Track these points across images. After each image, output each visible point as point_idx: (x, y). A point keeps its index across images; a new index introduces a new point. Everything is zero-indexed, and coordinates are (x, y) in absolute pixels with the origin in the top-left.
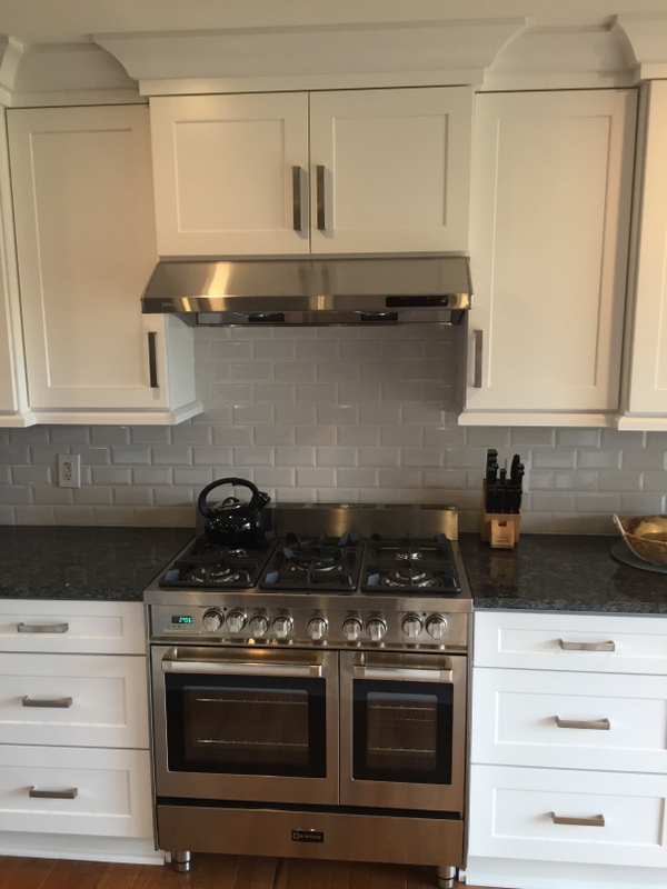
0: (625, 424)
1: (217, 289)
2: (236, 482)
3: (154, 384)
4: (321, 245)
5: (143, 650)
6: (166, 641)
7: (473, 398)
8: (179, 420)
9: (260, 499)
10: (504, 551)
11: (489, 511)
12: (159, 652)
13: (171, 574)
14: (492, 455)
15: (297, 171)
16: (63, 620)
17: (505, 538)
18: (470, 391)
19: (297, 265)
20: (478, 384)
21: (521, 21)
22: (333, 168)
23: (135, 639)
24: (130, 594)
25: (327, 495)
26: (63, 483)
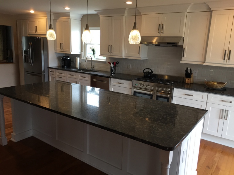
0: (205, 64)
1: (154, 41)
2: (149, 69)
3: (139, 54)
4: (162, 35)
5: (131, 88)
6: (135, 87)
7: (183, 59)
8: (142, 59)
9: (152, 72)
10: (188, 84)
11: (186, 77)
12: (133, 88)
13: (136, 79)
14: (187, 68)
15: (159, 25)
16: (123, 83)
17: (188, 82)
18: (182, 57)
19: (162, 38)
20: (183, 56)
21: (191, 3)
22: (165, 24)
23: (130, 86)
24: (131, 80)
25: (164, 74)
26: (128, 68)
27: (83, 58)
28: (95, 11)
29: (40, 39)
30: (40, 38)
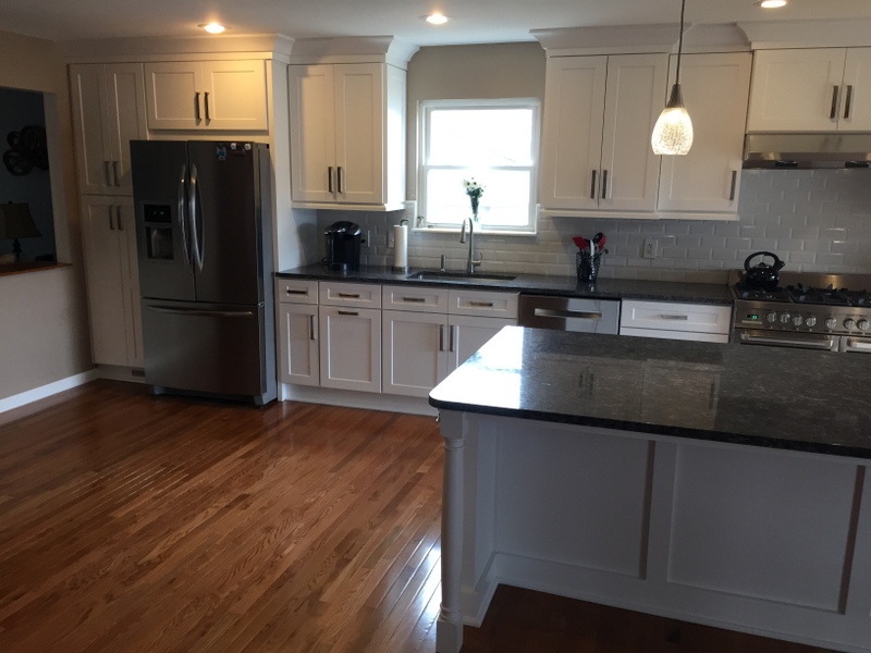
2: (766, 254)
3: (731, 199)
4: (843, 126)
9: (779, 264)
15: (836, 88)
16: (685, 315)
22: (857, 87)
27: (418, 226)
28: (532, 31)
29: (250, 152)
30: (248, 146)
